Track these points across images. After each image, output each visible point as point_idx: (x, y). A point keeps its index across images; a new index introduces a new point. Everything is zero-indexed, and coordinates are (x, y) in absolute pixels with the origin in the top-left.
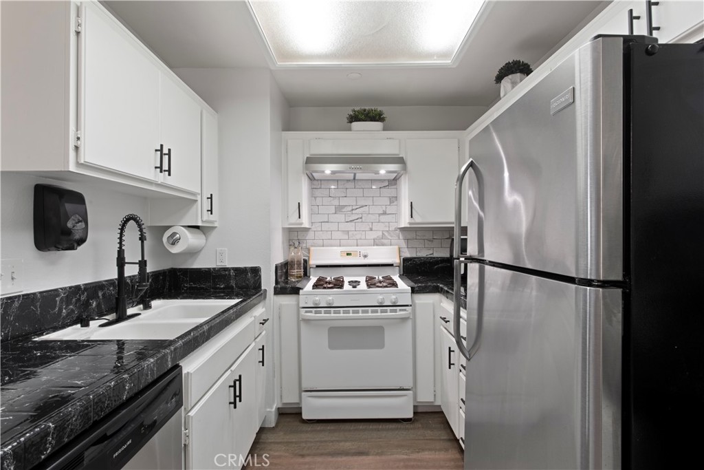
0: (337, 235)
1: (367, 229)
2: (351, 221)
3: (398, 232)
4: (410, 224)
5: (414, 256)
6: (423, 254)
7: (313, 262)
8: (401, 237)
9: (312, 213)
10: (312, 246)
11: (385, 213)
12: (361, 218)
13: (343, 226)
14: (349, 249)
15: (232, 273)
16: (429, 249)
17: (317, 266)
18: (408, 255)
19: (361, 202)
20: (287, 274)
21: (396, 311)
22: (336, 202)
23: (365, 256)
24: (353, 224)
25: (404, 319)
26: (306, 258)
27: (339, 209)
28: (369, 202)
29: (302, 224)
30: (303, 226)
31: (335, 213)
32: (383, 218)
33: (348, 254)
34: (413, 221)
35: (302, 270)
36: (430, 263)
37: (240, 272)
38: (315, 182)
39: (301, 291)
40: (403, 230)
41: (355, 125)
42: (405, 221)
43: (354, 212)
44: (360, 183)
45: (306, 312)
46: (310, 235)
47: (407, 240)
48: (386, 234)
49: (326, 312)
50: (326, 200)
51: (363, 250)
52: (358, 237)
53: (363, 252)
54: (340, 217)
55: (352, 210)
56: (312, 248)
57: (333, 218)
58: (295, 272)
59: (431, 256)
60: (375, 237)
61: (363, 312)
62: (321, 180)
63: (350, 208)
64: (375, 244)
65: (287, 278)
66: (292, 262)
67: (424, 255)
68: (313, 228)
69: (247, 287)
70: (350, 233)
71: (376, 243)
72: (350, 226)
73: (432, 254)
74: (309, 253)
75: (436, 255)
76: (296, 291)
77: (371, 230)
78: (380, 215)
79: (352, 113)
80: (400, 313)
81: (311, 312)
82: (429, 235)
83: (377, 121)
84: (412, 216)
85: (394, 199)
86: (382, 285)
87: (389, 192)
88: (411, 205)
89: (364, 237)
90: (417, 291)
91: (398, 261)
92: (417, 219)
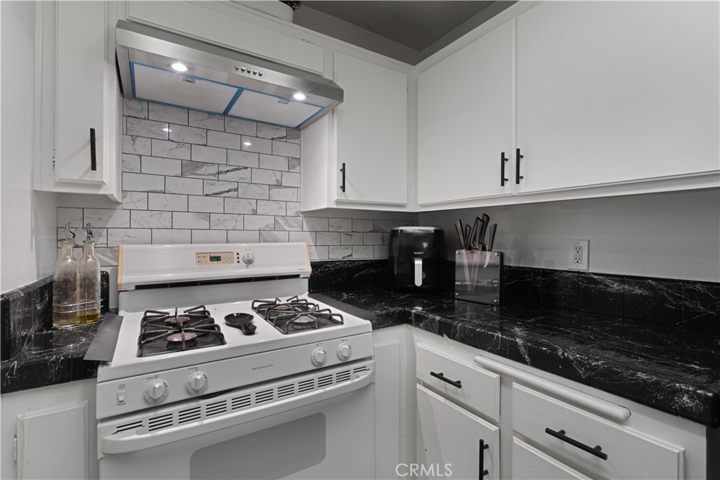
0: (184, 220)
1: (248, 210)
2: (216, 194)
3: (300, 219)
4: (338, 202)
5: (325, 259)
6: (338, 255)
7: (127, 278)
8: (306, 228)
9: (123, 170)
10: (122, 242)
11: (279, 185)
12: (236, 190)
13: (198, 204)
14: (214, 249)
16: (346, 247)
17: (139, 287)
18: (317, 259)
19: (236, 160)
20: (47, 317)
22: (184, 154)
23: (249, 262)
24: (219, 199)
26: (108, 270)
27: (190, 168)
28: (251, 161)
29: (100, 185)
30: (101, 192)
31: (182, 176)
32: (276, 193)
33: (213, 259)
34: (343, 198)
35: (99, 300)
36: (348, 269)
38: (133, 104)
39: (101, 370)
42: (326, 195)
43: (222, 177)
44: (235, 123)
45: (121, 429)
46: (120, 218)
47: (317, 233)
48: (281, 221)
50: (159, 147)
51: (243, 249)
52: (229, 225)
53: (243, 255)
54: (193, 185)
55: (219, 173)
56: (125, 247)
57: (175, 184)
58: (76, 306)
59: (350, 258)
60: (262, 226)
62: (149, 102)
63: (214, 170)
64: (261, 239)
65: (48, 325)
66: (66, 281)
67: (340, 258)
68: (127, 203)
70: (213, 217)
71: (264, 237)
72: (214, 205)
73: (351, 255)
74: (117, 258)
75: (356, 257)
76: (83, 370)
77: (255, 213)
78: (270, 186)
80: (356, 378)
82: (346, 227)
84: (343, 188)
85: (294, 162)
86: (304, 320)
87: (287, 148)
88: (343, 170)
89: (240, 226)
90: (376, 327)
91: (309, 269)
92: (351, 195)
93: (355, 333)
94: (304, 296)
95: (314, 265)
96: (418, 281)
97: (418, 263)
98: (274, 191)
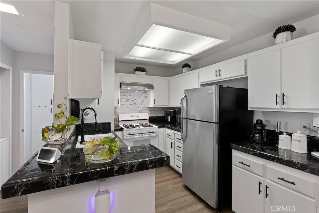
0: (127, 109)
1: (137, 107)
3: (147, 108)
4: (154, 106)
5: (152, 116)
6: (155, 115)
7: (120, 119)
8: (148, 110)
9: (121, 102)
11: (143, 102)
12: (135, 103)
13: (129, 106)
14: (132, 114)
15: (100, 125)
16: (156, 113)
17: (122, 121)
19: (135, 98)
21: (154, 134)
22: (127, 98)
23: (138, 117)
24: (133, 105)
25: (156, 136)
27: (128, 100)
28: (138, 98)
29: (119, 106)
31: (126, 102)
32: (143, 103)
33: (132, 116)
34: (155, 105)
36: (157, 118)
37: (103, 124)
39: (124, 130)
40: (149, 108)
41: (137, 72)
42: (152, 105)
43: (133, 101)
45: (126, 136)
47: (150, 111)
48: (143, 109)
49: (133, 136)
50: (123, 97)
52: (134, 110)
53: (137, 115)
54: (128, 103)
56: (119, 114)
60: (140, 110)
61: (144, 135)
63: (131, 100)
69: (106, 129)
70: (132, 109)
71: (140, 112)
72: (132, 106)
74: (119, 116)
75: (159, 116)
77: (139, 107)
78: (141, 102)
79: (136, 68)
80: (155, 134)
81: (128, 136)
83: (144, 72)
84: (155, 103)
85: (146, 97)
86: (148, 126)
87: (144, 95)
88: (155, 100)
89: (136, 110)
90: (159, 127)
91: (149, 118)
92: (156, 104)
93: (155, 128)
94: (148, 123)
95: (150, 117)
96: (169, 121)
97: (169, 117)
98: (142, 103)
